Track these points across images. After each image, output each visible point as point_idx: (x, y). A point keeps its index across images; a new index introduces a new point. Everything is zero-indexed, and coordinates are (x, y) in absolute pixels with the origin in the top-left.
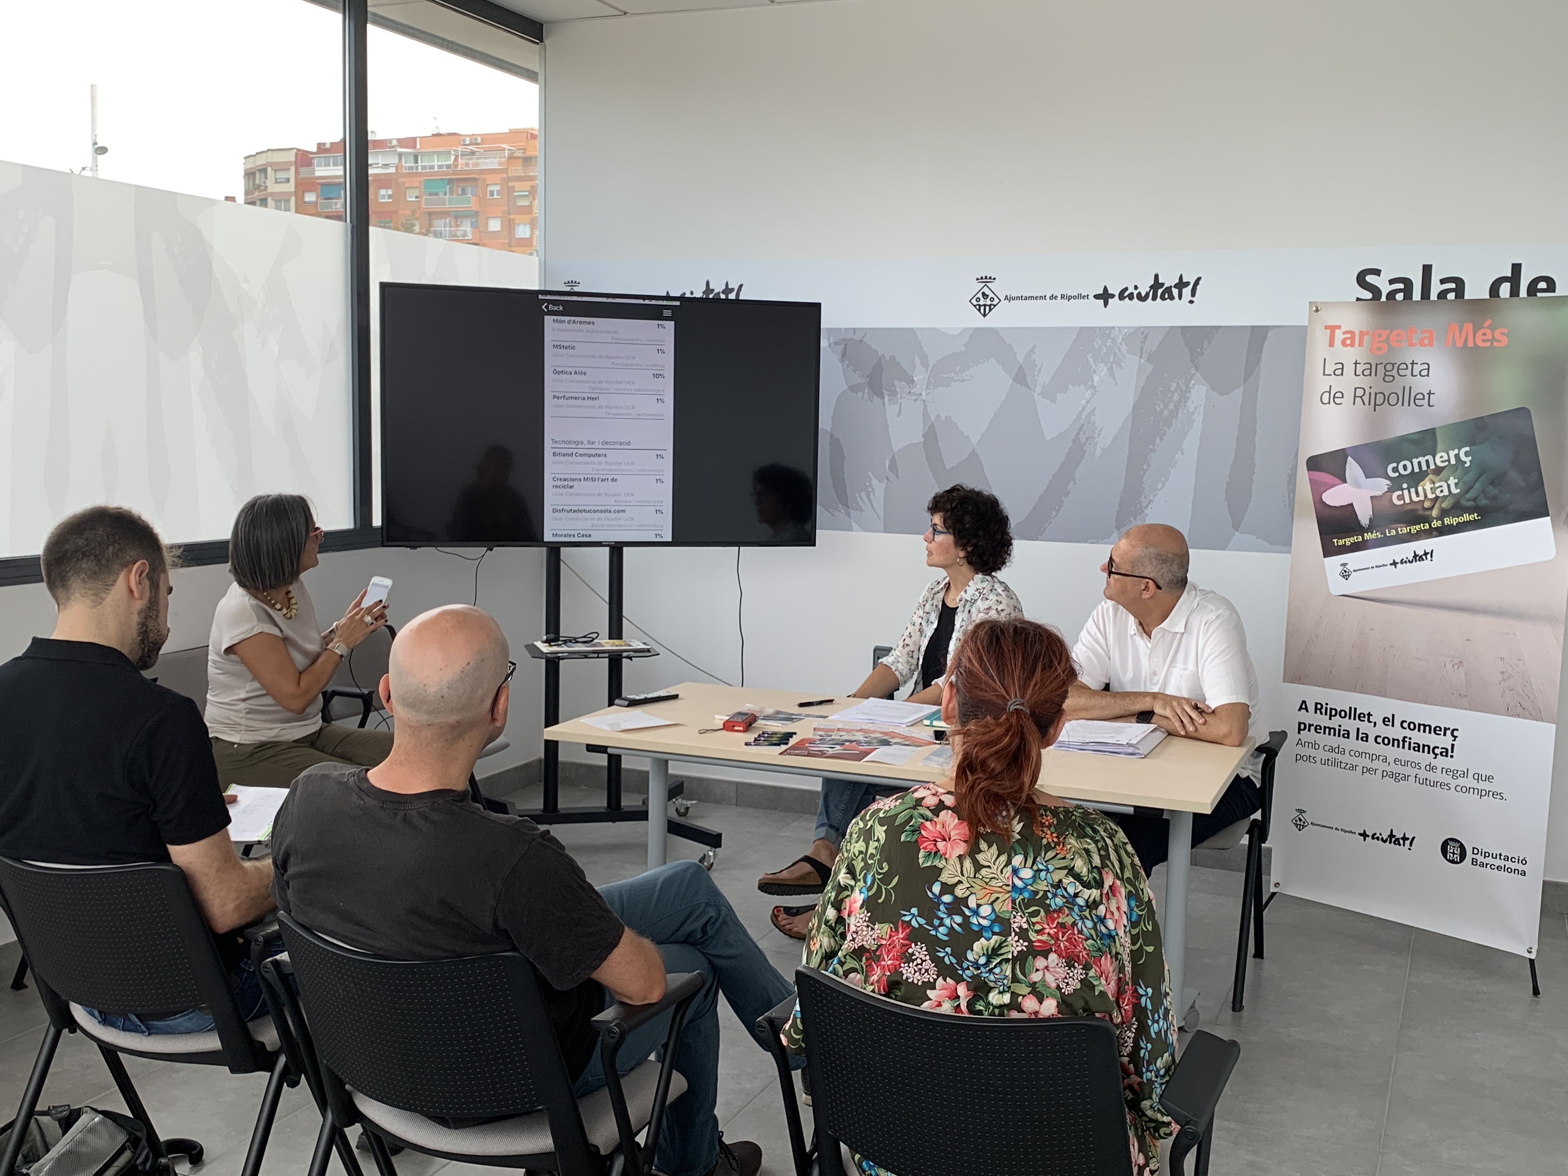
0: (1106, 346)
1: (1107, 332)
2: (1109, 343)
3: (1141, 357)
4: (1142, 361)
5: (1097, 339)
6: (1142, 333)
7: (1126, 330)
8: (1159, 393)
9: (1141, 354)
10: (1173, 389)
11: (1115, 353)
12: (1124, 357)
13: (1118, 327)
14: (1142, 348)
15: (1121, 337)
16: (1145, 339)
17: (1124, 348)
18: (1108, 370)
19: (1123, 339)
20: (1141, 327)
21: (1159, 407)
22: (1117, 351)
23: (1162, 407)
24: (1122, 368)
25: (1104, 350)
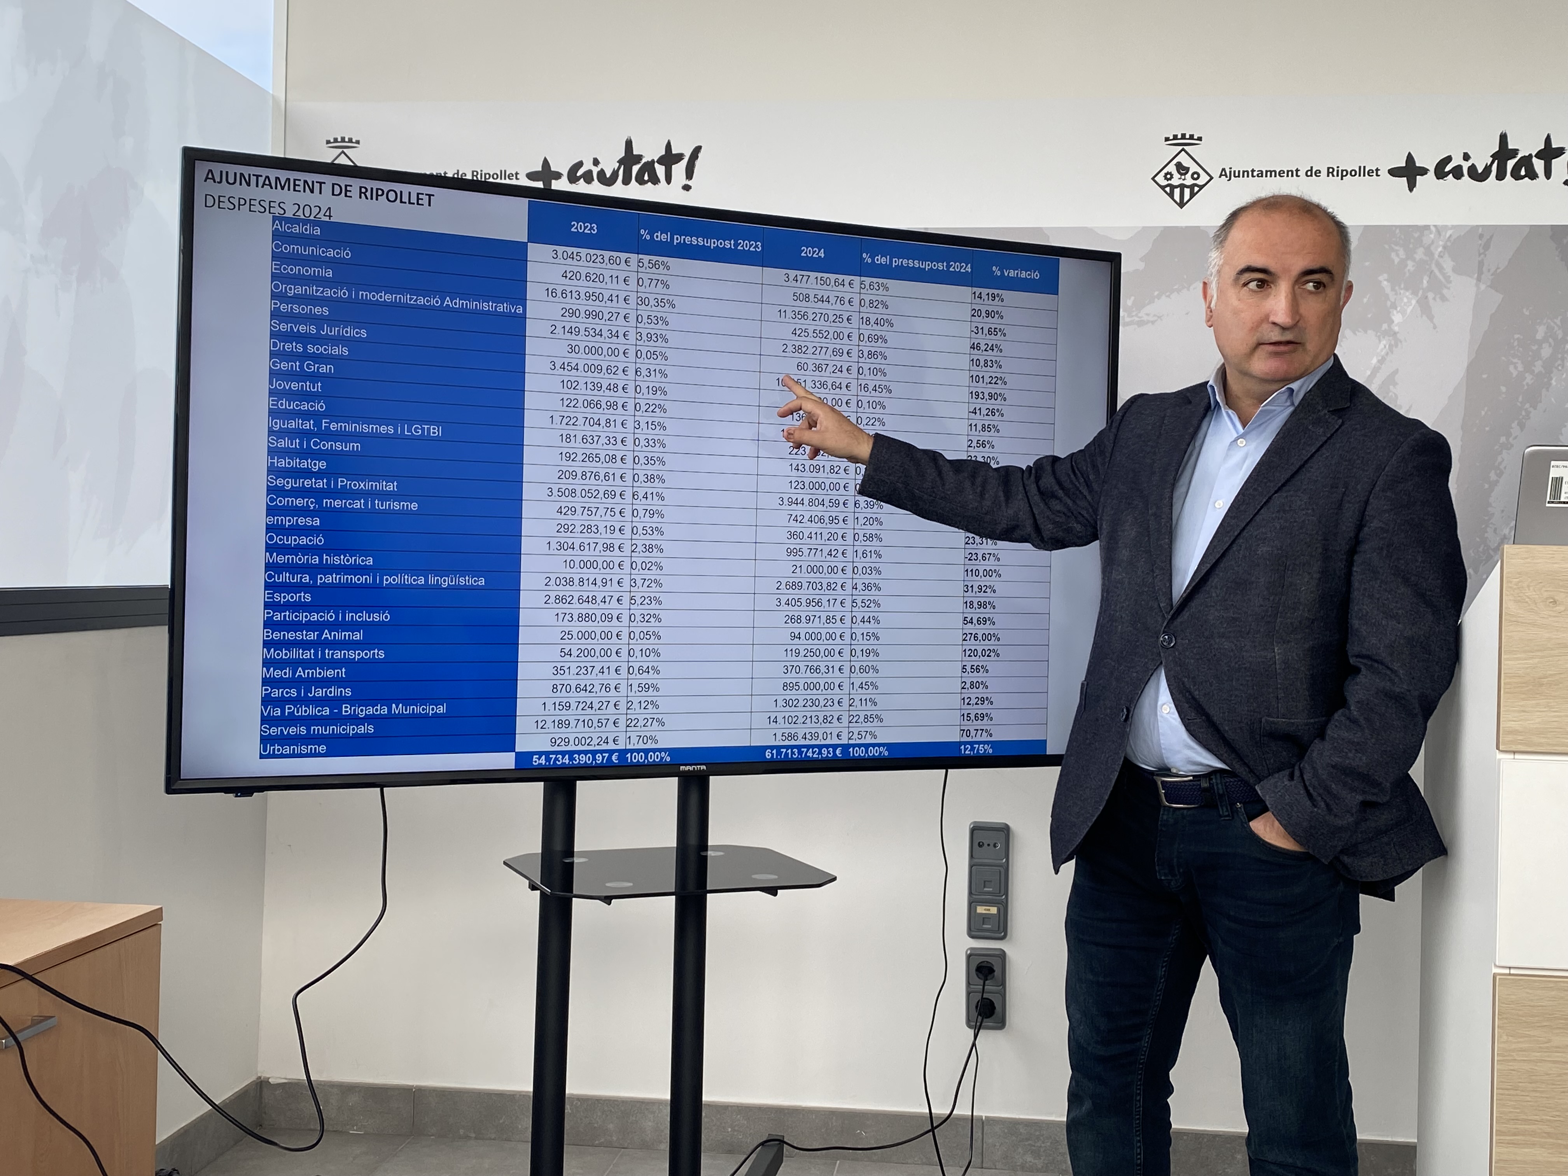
0: (1414, 260)
1: (1416, 235)
2: (1420, 254)
3: (1479, 279)
4: (1483, 287)
5: (1397, 248)
6: (1481, 236)
7: (1449, 233)
8: (1516, 343)
9: (1480, 273)
10: (1540, 336)
11: (1432, 272)
12: (1448, 279)
13: (1435, 226)
14: (1481, 264)
15: (1441, 243)
16: (1487, 247)
17: (1448, 264)
18: (1417, 302)
19: (1445, 247)
20: (1478, 226)
21: (1516, 368)
22: (1434, 267)
23: (1520, 368)
24: (1444, 299)
25: (1410, 265)
